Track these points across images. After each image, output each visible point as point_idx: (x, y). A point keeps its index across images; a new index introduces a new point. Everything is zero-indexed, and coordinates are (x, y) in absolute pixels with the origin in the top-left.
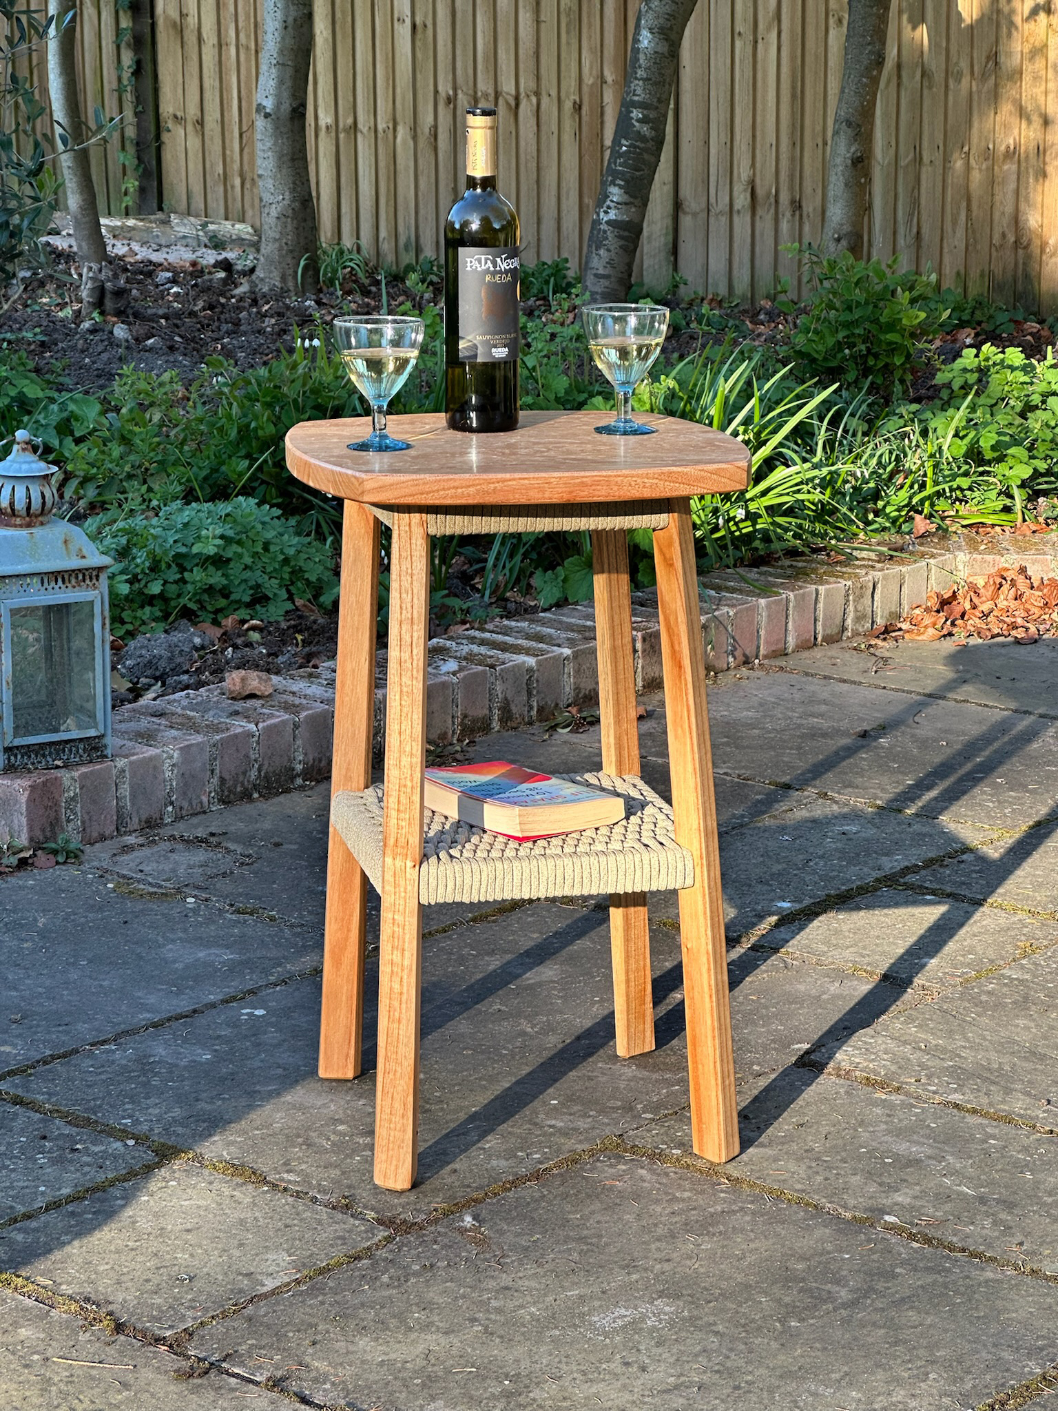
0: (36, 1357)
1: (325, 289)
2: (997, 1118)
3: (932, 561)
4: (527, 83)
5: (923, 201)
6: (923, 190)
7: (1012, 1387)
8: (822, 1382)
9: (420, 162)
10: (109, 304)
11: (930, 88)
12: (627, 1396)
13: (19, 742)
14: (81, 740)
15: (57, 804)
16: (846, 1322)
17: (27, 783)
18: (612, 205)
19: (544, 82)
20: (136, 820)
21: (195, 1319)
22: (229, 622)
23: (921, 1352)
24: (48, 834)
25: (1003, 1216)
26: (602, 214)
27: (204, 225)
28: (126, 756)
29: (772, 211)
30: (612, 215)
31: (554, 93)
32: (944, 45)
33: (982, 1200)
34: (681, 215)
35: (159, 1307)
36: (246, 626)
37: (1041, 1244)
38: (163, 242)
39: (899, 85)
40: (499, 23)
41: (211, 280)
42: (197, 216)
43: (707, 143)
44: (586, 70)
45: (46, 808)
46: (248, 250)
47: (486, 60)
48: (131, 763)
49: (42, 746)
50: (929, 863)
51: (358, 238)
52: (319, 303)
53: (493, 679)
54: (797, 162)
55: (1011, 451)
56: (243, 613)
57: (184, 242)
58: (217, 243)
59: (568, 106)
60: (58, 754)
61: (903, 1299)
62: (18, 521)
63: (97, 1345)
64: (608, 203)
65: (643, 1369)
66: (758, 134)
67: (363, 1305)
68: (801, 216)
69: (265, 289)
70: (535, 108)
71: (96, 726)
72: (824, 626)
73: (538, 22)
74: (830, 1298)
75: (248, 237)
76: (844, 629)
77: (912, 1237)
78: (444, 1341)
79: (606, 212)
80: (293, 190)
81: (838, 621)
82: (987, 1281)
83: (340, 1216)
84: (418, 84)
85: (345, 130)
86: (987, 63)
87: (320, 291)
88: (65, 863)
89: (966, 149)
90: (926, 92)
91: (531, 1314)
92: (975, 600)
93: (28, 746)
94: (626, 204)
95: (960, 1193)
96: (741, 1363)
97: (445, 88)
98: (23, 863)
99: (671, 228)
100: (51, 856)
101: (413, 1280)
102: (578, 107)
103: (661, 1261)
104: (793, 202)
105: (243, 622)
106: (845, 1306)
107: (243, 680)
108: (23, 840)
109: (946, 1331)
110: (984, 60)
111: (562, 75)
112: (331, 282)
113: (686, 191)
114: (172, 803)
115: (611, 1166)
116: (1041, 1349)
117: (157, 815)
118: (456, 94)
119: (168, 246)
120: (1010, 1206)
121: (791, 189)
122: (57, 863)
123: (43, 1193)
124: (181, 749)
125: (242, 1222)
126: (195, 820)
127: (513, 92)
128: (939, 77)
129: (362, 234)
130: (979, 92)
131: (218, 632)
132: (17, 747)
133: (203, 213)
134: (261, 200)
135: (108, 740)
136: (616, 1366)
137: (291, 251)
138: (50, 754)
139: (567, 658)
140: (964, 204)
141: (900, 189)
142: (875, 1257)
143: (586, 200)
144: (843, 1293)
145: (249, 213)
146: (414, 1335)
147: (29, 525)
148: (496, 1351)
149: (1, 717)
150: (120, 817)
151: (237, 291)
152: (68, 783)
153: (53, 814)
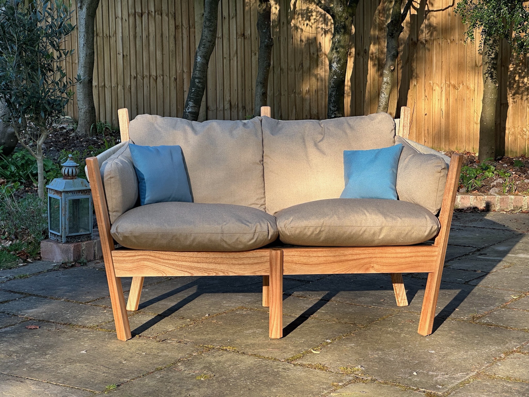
1: (99, 134)
4: (160, 72)
5: (282, 107)
6: (282, 103)
7: (337, 337)
9: (126, 96)
11: (283, 73)
13: (70, 235)
14: (85, 235)
15: (80, 251)
17: (73, 245)
18: (190, 107)
19: (165, 72)
20: (98, 256)
23: (317, 333)
24: (78, 259)
28: (96, 239)
29: (236, 109)
30: (190, 110)
31: (168, 75)
32: (287, 61)
34: (208, 111)
39: (273, 73)
40: (150, 55)
41: (62, 132)
43: (216, 89)
44: (178, 68)
45: (77, 252)
46: (69, 124)
47: (146, 65)
48: (97, 241)
49: (75, 236)
51: (105, 120)
52: (98, 139)
54: (244, 95)
59: (172, 79)
60: (79, 238)
62: (69, 178)
63: (136, 339)
66: (231, 87)
67: (193, 332)
68: (245, 111)
69: (80, 134)
70: (162, 80)
71: (89, 230)
73: (163, 54)
75: (69, 120)
78: (213, 336)
79: (188, 109)
80: (89, 104)
83: (182, 320)
84: (125, 73)
85: (101, 87)
86: (300, 66)
87: (97, 135)
88: (83, 266)
89: (294, 91)
90: (281, 74)
91: (231, 332)
93: (72, 236)
94: (194, 107)
97: (134, 74)
98: (73, 266)
99: (205, 115)
100: (79, 264)
102: (176, 79)
103: (257, 324)
104: (243, 107)
108: (72, 260)
109: (322, 331)
110: (298, 65)
111: (170, 70)
112: (101, 133)
113: (210, 104)
116: (342, 332)
118: (137, 76)
121: (242, 102)
122: (81, 266)
127: (155, 75)
128: (285, 70)
129: (107, 118)
130: (298, 75)
132: (69, 236)
134: (78, 107)
135: (92, 235)
136: (251, 337)
137: (88, 123)
138: (77, 238)
140: (294, 107)
141: (275, 102)
143: (178, 107)
145: (70, 113)
146: (206, 335)
147: (72, 179)
148: (225, 337)
149: (65, 228)
150: (95, 255)
151: (71, 135)
152: (82, 245)
153: (79, 254)
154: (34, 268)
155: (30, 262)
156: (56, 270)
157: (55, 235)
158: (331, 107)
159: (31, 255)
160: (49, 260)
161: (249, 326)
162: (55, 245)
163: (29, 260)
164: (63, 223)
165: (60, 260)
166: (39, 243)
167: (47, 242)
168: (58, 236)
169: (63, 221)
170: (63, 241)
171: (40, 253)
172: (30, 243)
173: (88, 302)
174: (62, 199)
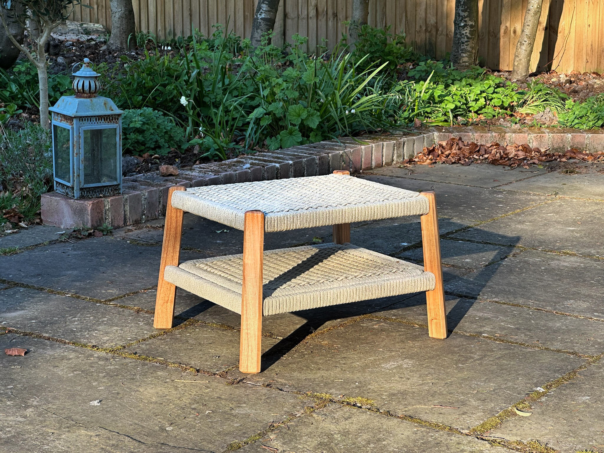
0: (168, 380)
1: (139, 48)
2: (513, 305)
3: (425, 135)
7: (552, 381)
8: (479, 381)
10: (51, 51)
12: (405, 387)
13: (86, 186)
14: (110, 186)
15: (102, 211)
16: (480, 364)
17: (91, 202)
18: (263, 11)
20: (131, 220)
21: (226, 368)
22: (146, 155)
23: (513, 372)
24: (99, 224)
25: (528, 333)
26: (258, 16)
27: (82, 24)
28: (127, 194)
29: (325, 17)
30: (263, 16)
33: (518, 329)
34: (287, 20)
35: (209, 365)
36: (153, 157)
37: (546, 341)
38: (63, 32)
41: (89, 45)
42: (77, 21)
45: (98, 213)
46: (101, 35)
48: (130, 196)
49: (95, 188)
50: (456, 231)
51: (148, 29)
52: (137, 54)
53: (263, 172)
55: (446, 98)
56: (151, 152)
57: (72, 32)
58: (87, 32)
60: (101, 192)
61: (499, 357)
62: (85, 95)
63: (191, 376)
64: (261, 11)
65: (408, 379)
67: (290, 363)
68: (337, 20)
69: (114, 48)
71: (116, 179)
72: (386, 158)
74: (471, 358)
75: (100, 29)
76: (393, 160)
77: (496, 340)
78: (326, 372)
79: (260, 15)
80: (125, 7)
81: (391, 157)
82: (529, 352)
83: (269, 338)
87: (137, 49)
88: (106, 235)
91: (358, 365)
92: (443, 150)
93: (89, 188)
94: (269, 11)
95: (509, 327)
96: (445, 376)
98: (90, 235)
99: (283, 24)
100: (100, 232)
101: (306, 356)
103: (401, 349)
104: (333, 14)
105: (151, 156)
106: (477, 360)
107: (167, 168)
108: (89, 225)
109: (520, 366)
112: (142, 46)
113: (289, 9)
114: (144, 214)
115: (369, 322)
116: (559, 370)
117: (139, 219)
119: (66, 34)
120: (530, 330)
121: (333, 8)
122: (104, 235)
123: (146, 333)
124: (148, 192)
125: (231, 341)
126: (154, 222)
129: (150, 28)
131: (142, 159)
132: (85, 188)
133: (80, 20)
134: (112, 11)
135: (121, 187)
136: (397, 378)
137: (125, 32)
138: (98, 191)
139: (291, 165)
140: (404, 14)
141: (378, 8)
142: (484, 346)
143: (246, 13)
144: (476, 356)
145: (101, 20)
146: (314, 372)
147: (90, 97)
148: (348, 375)
149: (79, 176)
150: (125, 219)
151: (101, 49)
152: (106, 203)
153: (100, 216)
154: (29, 237)
155: (24, 228)
156: (64, 242)
157: (63, 185)
158: (460, 12)
159: (27, 216)
160: (54, 225)
161: (388, 354)
162: (62, 203)
163: (22, 224)
164: (75, 167)
165: (71, 225)
166: (39, 198)
167: (50, 196)
168: (68, 187)
169: (75, 163)
170: (75, 195)
171: (40, 214)
172: (24, 198)
173: (110, 301)
174: (73, 128)
